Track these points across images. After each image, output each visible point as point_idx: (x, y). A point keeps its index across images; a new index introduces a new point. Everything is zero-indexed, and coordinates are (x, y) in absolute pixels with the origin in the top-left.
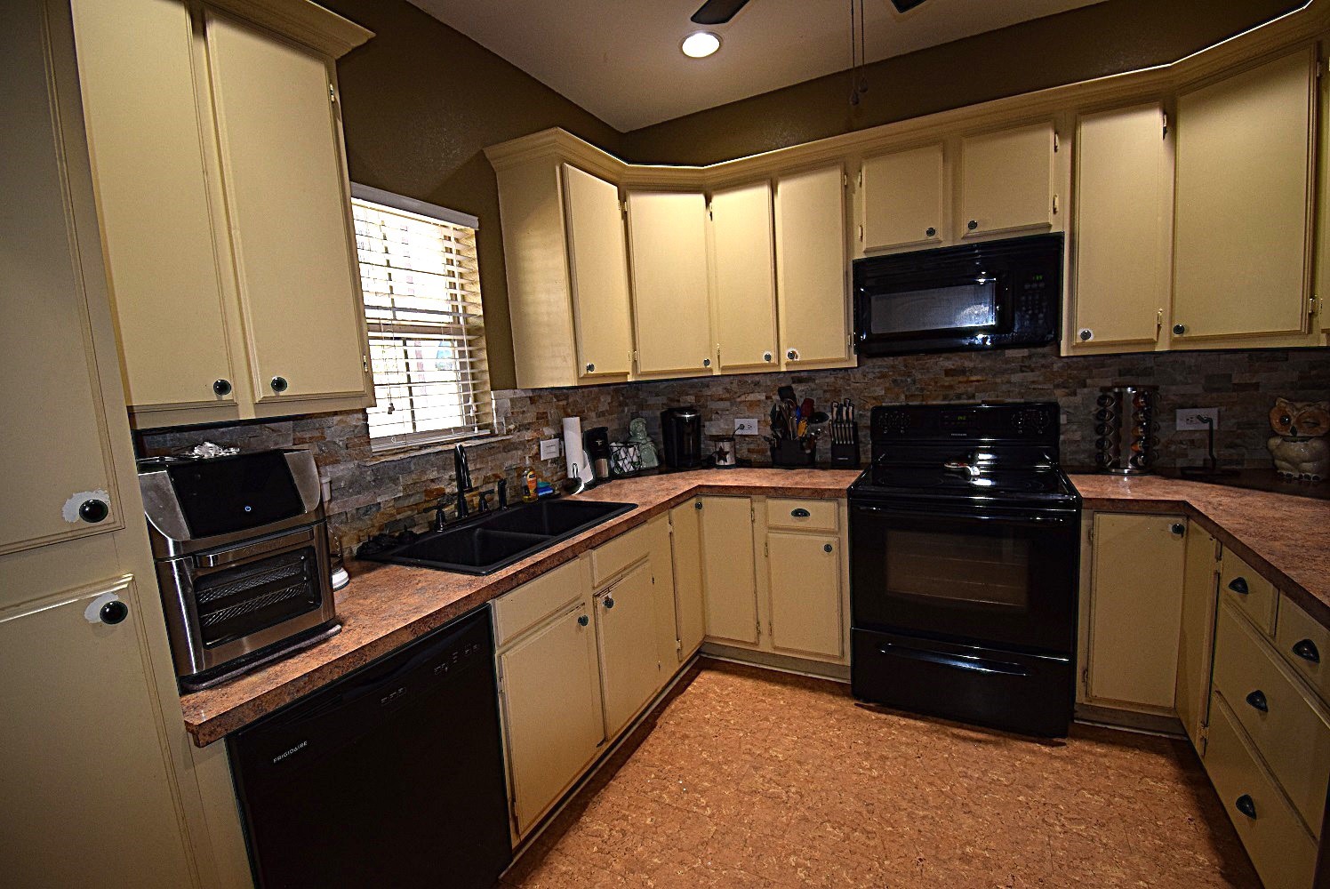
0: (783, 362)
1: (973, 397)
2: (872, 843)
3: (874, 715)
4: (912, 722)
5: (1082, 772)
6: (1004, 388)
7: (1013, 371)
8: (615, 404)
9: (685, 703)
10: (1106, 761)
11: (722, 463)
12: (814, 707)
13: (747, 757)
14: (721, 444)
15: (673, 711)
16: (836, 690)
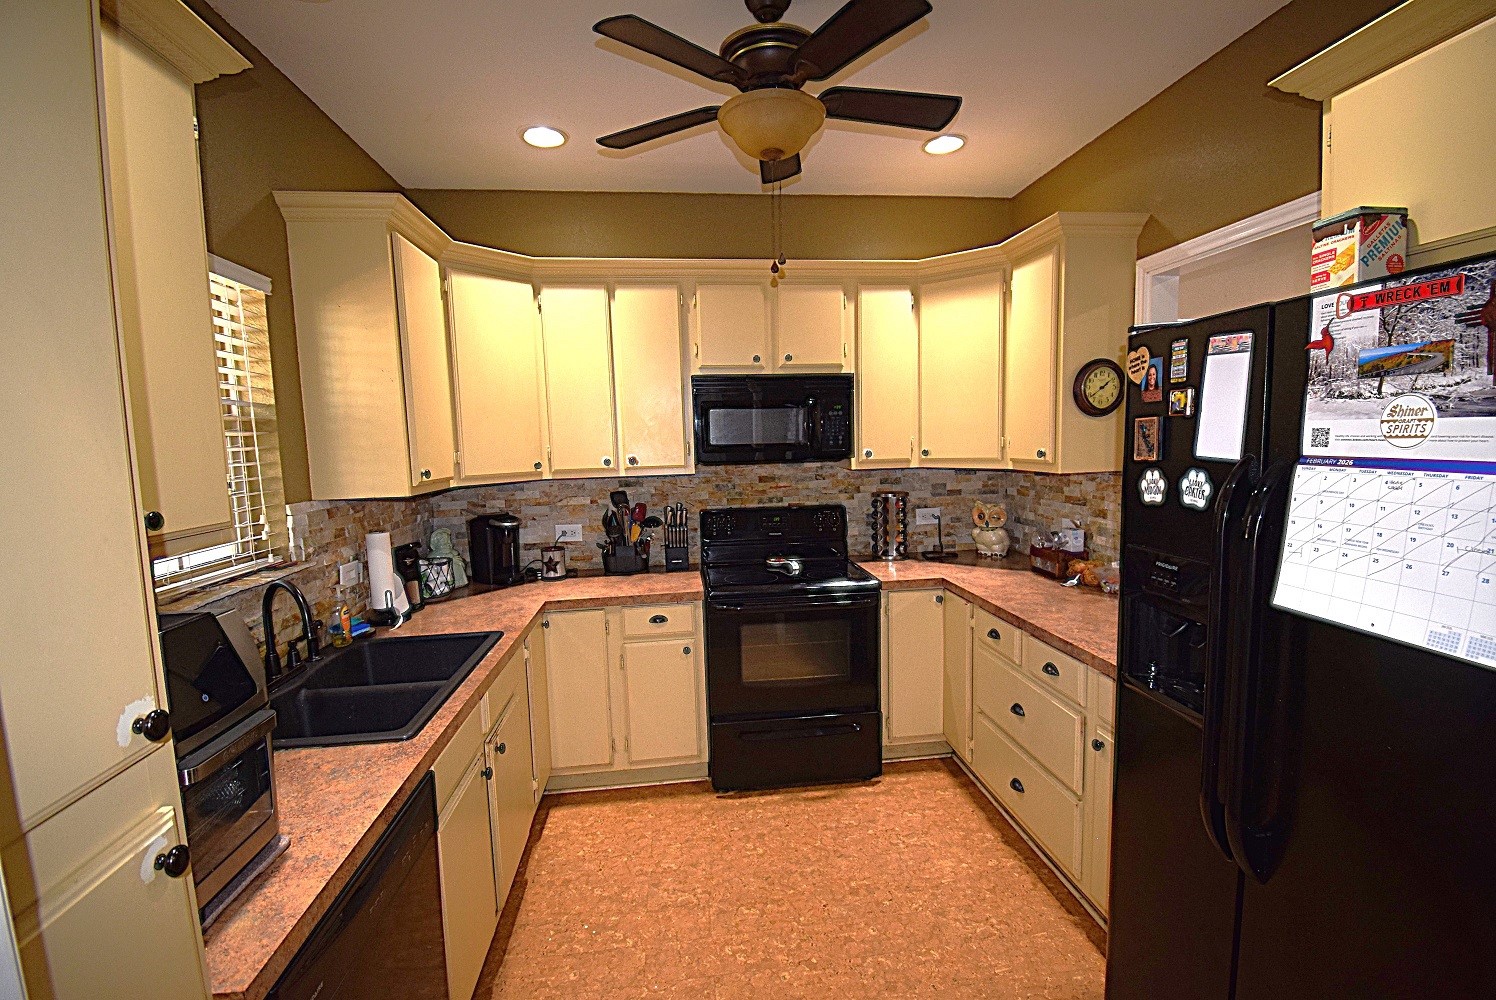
0: (622, 467)
1: (781, 500)
2: (784, 908)
3: (737, 802)
4: (769, 798)
5: (900, 800)
6: (805, 492)
7: (811, 479)
8: (409, 512)
9: (548, 848)
10: (909, 786)
11: (552, 574)
12: (683, 811)
13: (642, 878)
14: (551, 554)
15: (538, 861)
16: (696, 788)
